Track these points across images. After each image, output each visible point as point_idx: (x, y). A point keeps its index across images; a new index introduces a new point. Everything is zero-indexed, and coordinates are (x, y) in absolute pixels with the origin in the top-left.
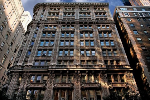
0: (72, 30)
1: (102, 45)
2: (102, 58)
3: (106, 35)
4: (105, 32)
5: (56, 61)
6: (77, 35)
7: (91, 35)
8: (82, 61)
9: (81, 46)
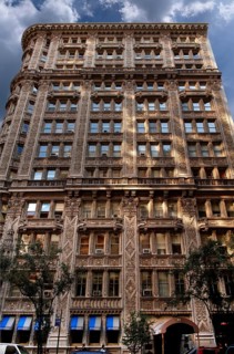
0: (116, 94)
1: (188, 131)
2: (187, 161)
3: (197, 107)
4: (196, 99)
5: (82, 169)
6: (129, 106)
7: (163, 106)
8: (140, 169)
9: (138, 134)
